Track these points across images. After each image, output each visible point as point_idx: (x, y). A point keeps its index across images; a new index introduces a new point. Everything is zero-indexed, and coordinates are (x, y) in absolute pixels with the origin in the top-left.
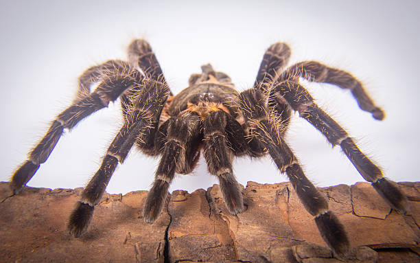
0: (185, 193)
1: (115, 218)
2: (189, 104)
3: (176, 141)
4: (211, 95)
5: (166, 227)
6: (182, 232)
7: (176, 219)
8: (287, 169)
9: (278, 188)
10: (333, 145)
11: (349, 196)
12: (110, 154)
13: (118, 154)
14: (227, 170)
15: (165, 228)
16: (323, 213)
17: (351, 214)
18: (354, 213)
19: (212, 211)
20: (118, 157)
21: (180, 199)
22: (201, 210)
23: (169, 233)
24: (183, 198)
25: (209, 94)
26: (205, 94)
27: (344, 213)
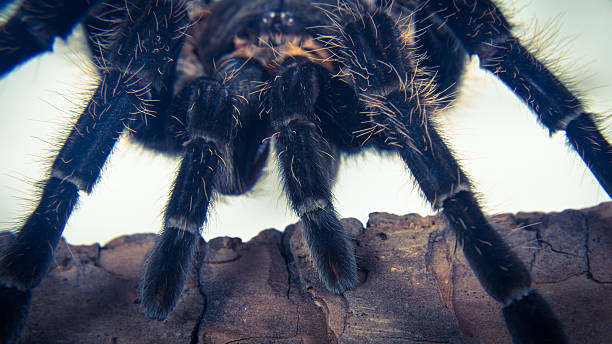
0: (235, 243)
1: (85, 305)
2: (238, 41)
3: (208, 139)
4: (287, 18)
5: (195, 323)
6: (230, 333)
7: (218, 303)
8: (445, 202)
9: (433, 228)
10: (552, 130)
11: (583, 236)
12: (58, 174)
13: (77, 175)
14: (320, 204)
15: (191, 325)
16: (520, 298)
17: (584, 278)
18: (590, 276)
19: (293, 280)
20: (77, 183)
21: (224, 258)
22: (270, 281)
23: (200, 338)
24: (232, 254)
25: (283, 15)
26: (273, 15)
27: (569, 276)
